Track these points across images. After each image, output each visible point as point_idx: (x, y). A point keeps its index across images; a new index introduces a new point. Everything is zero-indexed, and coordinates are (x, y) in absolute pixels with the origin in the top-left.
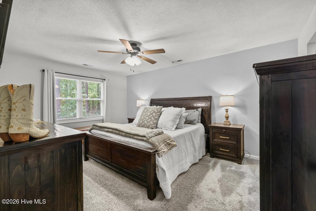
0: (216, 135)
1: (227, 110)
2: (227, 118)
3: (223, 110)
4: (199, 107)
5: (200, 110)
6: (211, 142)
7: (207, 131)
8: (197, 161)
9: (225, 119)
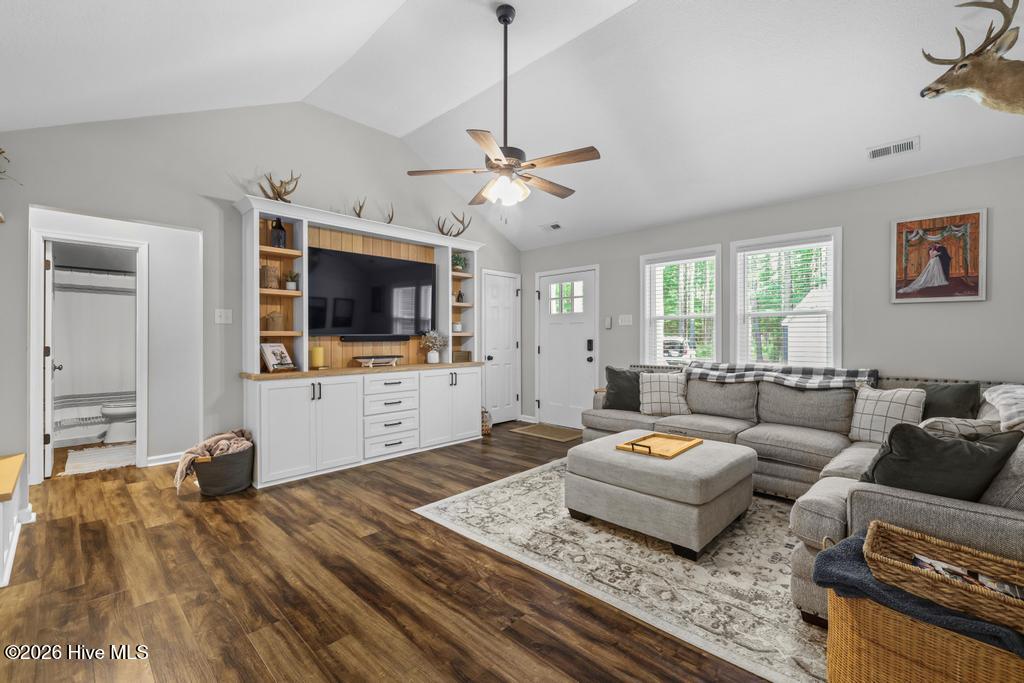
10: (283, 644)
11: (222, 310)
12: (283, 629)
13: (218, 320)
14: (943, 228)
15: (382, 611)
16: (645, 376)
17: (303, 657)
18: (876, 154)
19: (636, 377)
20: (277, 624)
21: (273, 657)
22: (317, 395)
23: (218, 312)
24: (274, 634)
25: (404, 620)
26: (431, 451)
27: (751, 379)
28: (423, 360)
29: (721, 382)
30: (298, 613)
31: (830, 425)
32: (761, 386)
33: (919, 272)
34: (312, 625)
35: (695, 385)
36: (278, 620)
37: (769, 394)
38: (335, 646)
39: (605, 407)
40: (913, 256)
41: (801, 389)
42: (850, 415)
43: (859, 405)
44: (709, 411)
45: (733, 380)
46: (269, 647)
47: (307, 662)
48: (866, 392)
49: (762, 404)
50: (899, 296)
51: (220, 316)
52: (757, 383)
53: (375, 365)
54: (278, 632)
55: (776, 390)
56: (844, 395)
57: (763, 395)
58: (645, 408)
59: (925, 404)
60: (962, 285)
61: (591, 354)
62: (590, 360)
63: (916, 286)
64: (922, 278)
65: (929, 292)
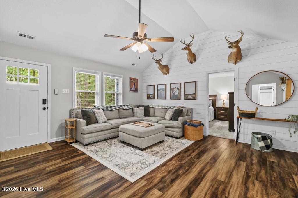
0: (219, 111)
1: (224, 101)
2: (224, 104)
3: (222, 101)
4: (211, 100)
5: (211, 101)
6: (217, 114)
7: (215, 110)
8: (212, 120)
9: (223, 105)
10: (231, 190)
12: (227, 193)
15: (204, 176)
16: (96, 111)
17: (231, 185)
19: (93, 112)
20: (227, 196)
21: (236, 190)
24: (230, 194)
25: (205, 171)
30: (219, 193)
34: (220, 187)
35: (106, 112)
36: (225, 196)
38: (223, 180)
39: (87, 125)
42: (133, 113)
43: (135, 111)
45: (114, 109)
46: (235, 193)
47: (231, 183)
50: (131, 91)
52: (118, 109)
54: (229, 193)
55: (123, 110)
57: (121, 112)
59: (144, 109)
60: (136, 90)
61: (45, 106)
62: (44, 109)
63: (132, 89)
64: (133, 88)
65: (133, 91)
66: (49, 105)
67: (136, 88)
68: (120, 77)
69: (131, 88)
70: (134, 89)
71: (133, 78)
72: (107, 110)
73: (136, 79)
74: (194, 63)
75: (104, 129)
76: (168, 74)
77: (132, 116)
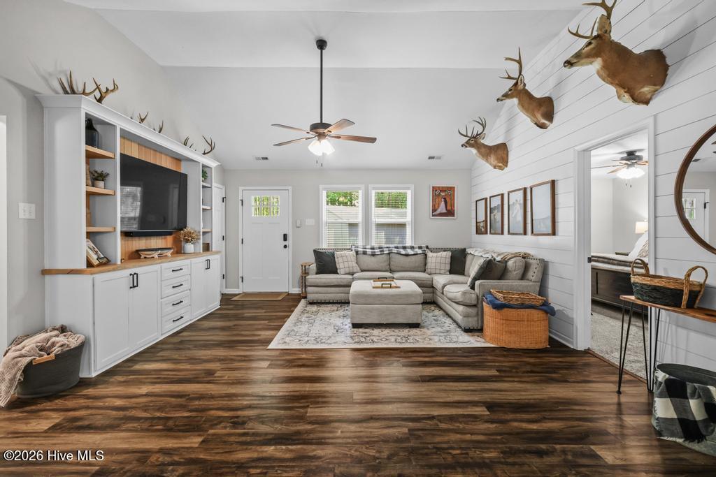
11: (27, 204)
13: (22, 215)
14: (445, 191)
16: (337, 254)
18: (430, 158)
19: (333, 255)
22: (135, 284)
23: (22, 206)
26: (198, 320)
27: (387, 252)
28: (179, 251)
29: (373, 255)
31: (419, 269)
32: (391, 255)
33: (439, 207)
35: (362, 257)
37: (396, 258)
39: (317, 273)
40: (437, 200)
41: (407, 255)
42: (426, 264)
43: (429, 260)
44: (370, 269)
45: (379, 253)
48: (430, 254)
49: (392, 263)
50: (433, 216)
51: (25, 211)
52: (389, 254)
53: (161, 256)
55: (398, 256)
56: (423, 256)
57: (392, 259)
58: (341, 271)
59: (451, 257)
60: (450, 213)
61: (286, 243)
62: (285, 247)
63: (438, 212)
64: (439, 209)
65: (441, 215)
66: (289, 242)
67: (449, 208)
68: (408, 189)
69: (434, 210)
70: (444, 211)
71: (439, 187)
72: (365, 253)
73: (451, 188)
74: (551, 126)
75: (336, 283)
76: (507, 166)
77: (422, 269)
